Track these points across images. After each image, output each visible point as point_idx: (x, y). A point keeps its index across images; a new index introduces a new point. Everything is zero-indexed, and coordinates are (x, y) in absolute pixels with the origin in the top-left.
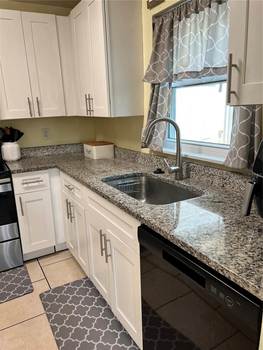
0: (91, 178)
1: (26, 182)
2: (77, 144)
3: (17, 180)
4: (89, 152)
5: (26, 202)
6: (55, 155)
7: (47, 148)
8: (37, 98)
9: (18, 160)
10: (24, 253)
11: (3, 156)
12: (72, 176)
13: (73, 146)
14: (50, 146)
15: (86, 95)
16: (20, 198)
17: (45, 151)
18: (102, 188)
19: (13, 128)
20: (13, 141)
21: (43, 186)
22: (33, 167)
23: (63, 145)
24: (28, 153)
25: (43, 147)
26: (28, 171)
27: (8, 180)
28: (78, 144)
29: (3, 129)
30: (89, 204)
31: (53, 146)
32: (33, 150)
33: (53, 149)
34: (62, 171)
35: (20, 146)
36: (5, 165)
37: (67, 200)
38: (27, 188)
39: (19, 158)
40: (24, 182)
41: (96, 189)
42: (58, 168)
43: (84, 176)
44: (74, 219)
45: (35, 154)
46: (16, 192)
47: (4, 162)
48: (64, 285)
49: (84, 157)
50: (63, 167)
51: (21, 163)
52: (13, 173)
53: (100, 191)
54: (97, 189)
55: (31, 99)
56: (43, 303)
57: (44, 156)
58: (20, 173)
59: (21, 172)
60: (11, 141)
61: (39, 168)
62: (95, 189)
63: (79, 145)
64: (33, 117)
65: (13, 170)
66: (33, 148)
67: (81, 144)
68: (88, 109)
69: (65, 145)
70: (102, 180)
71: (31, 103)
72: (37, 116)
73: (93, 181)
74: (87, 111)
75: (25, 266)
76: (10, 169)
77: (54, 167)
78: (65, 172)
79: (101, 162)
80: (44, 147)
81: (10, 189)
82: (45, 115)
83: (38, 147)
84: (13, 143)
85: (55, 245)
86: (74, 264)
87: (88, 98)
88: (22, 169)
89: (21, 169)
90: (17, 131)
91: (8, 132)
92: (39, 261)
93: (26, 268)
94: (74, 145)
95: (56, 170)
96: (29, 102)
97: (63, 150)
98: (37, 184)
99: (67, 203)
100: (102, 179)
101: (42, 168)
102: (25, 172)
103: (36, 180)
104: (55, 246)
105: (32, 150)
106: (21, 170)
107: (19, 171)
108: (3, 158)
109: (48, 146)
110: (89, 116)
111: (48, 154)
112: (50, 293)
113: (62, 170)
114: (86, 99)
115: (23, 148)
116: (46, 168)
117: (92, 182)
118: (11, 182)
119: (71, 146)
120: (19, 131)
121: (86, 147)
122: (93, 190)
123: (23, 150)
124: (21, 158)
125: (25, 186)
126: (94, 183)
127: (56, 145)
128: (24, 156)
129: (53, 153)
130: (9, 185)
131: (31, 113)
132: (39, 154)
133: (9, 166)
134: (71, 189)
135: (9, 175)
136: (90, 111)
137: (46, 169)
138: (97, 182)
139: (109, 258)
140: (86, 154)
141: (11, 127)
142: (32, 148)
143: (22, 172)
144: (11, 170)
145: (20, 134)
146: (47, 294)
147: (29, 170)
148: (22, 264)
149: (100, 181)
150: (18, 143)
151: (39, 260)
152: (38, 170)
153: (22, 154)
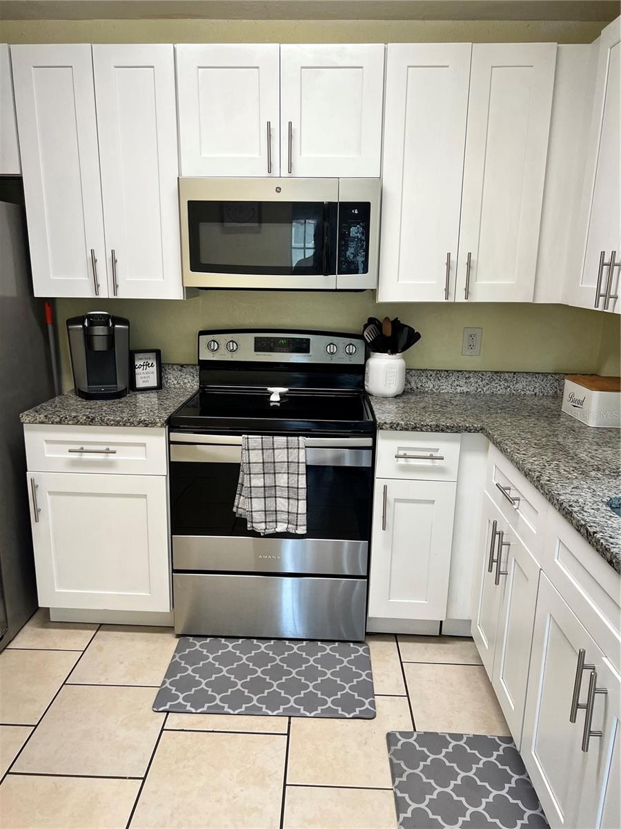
0: (576, 488)
1: (405, 454)
2: (545, 374)
3: (387, 446)
4: (578, 404)
5: (396, 500)
6: (484, 395)
7: (467, 376)
8: (470, 255)
9: (396, 397)
10: (370, 614)
11: (368, 382)
12: (523, 469)
13: (534, 379)
14: (475, 372)
15: (603, 253)
16: (385, 487)
17: (462, 382)
18: (609, 532)
19: (399, 321)
20: (394, 352)
21: (442, 470)
22: (428, 420)
23: (508, 372)
24: (421, 382)
25: (458, 371)
26: (414, 429)
27: (367, 441)
28: (549, 373)
29: (377, 320)
30: (556, 560)
31: (482, 373)
32: (434, 375)
33: (482, 381)
34: (497, 446)
35: (406, 365)
36: (366, 402)
37: (495, 524)
38: (404, 469)
39: (401, 392)
40: (401, 453)
41: (591, 530)
42: (488, 435)
43: (555, 477)
44: (506, 577)
45: (437, 387)
46: (379, 472)
47: (366, 395)
48: (449, 734)
49: (558, 413)
50: (500, 435)
51: (402, 405)
52: (381, 429)
53: (602, 541)
54: (594, 533)
55: (453, 258)
56: (391, 760)
57: (457, 392)
58: (396, 430)
59: (398, 428)
60: (389, 351)
61: (441, 426)
62: (587, 531)
63: (549, 377)
64: (451, 300)
65: (383, 422)
66: (434, 371)
67: (557, 377)
68: (602, 292)
69: (515, 373)
70: (609, 504)
71: (453, 265)
72: (461, 298)
73: (580, 500)
74: (598, 295)
75: (367, 645)
76: (377, 416)
77: (476, 431)
78: (503, 451)
79: (610, 438)
80: (461, 371)
81: (366, 463)
82: (479, 296)
83: (447, 371)
84: (394, 356)
85: (443, 619)
86: (482, 685)
87: (607, 260)
88: (403, 423)
89: (400, 423)
90: (406, 329)
91: (388, 331)
92: (399, 643)
93: (367, 651)
94: (537, 375)
95: (479, 437)
96: (448, 264)
97: (506, 384)
98: (428, 463)
99: (495, 533)
100: (611, 499)
101: (448, 427)
102: (407, 430)
103: (428, 454)
104: (441, 622)
105: (431, 375)
106: (398, 424)
107: (395, 425)
108: (366, 387)
109: (470, 372)
110: (600, 309)
111: (465, 389)
112: (411, 740)
113: (497, 444)
114: (602, 264)
115: (411, 370)
116: (456, 429)
117: (577, 502)
118: (373, 448)
119: (530, 379)
120: (411, 330)
121: (572, 388)
122: (579, 531)
123: (411, 373)
124: (404, 393)
125: (402, 461)
126: (585, 509)
127: (492, 372)
128: (411, 389)
129: (480, 390)
130: (366, 454)
131: (447, 290)
132: (446, 387)
133: (375, 407)
134: (511, 501)
135: (371, 430)
136: (607, 296)
137: (457, 432)
138: (595, 507)
139: (593, 740)
140: (566, 407)
141: (397, 318)
142: (431, 372)
143: (400, 430)
144: (378, 420)
145: (414, 337)
146: (403, 740)
147: (416, 427)
148: (361, 637)
149: (604, 507)
150: (404, 358)
151: (401, 641)
152: (436, 431)
153: (407, 382)
